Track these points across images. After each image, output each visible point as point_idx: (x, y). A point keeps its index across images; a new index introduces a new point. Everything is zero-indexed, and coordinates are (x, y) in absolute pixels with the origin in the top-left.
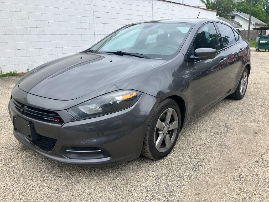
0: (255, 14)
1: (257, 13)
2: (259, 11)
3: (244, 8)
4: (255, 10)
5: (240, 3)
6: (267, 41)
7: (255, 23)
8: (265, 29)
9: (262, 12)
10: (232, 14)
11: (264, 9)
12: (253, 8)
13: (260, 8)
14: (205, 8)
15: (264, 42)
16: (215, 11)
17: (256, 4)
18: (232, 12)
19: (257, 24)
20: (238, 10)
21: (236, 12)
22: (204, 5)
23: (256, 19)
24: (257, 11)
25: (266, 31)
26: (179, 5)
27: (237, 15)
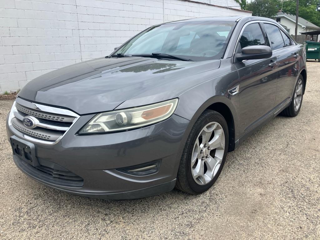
0: (306, 16)
1: (309, 14)
2: (311, 12)
3: (293, 9)
4: (306, 11)
5: (288, 3)
6: (316, 49)
7: (305, 27)
8: (317, 33)
9: (315, 13)
10: (277, 16)
11: (317, 10)
12: (304, 8)
13: (313, 9)
14: (239, 8)
15: (313, 50)
16: (251, 13)
17: (308, 4)
18: (277, 13)
19: (307, 28)
20: (285, 11)
21: (282, 14)
22: (238, 5)
23: (306, 21)
24: (309, 12)
25: (319, 35)
26: (201, 5)
27: (284, 17)
